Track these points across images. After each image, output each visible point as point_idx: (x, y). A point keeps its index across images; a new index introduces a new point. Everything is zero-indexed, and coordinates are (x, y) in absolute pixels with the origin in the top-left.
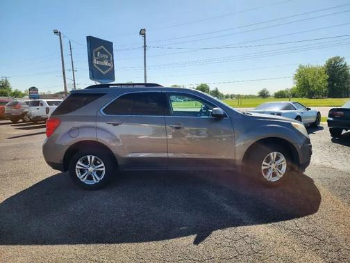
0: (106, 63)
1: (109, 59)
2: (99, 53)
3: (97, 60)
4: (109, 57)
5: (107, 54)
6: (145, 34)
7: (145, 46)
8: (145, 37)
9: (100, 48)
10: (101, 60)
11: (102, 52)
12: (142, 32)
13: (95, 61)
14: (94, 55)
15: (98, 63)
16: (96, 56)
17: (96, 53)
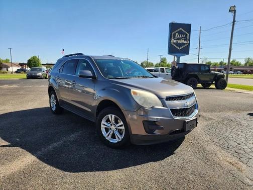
0: (182, 41)
1: (186, 37)
2: (177, 34)
3: (175, 39)
4: (186, 35)
5: (184, 33)
6: (235, 11)
7: (234, 21)
8: (235, 13)
9: (179, 30)
10: (178, 39)
11: (180, 33)
12: (232, 9)
13: (172, 41)
14: (172, 35)
15: (175, 42)
16: (174, 36)
17: (175, 35)
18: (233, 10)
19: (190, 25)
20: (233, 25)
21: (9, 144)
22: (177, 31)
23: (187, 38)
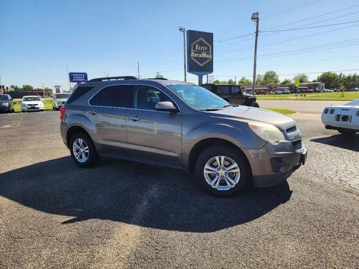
0: (204, 55)
1: (208, 50)
2: (197, 45)
3: (195, 53)
4: (208, 48)
6: (258, 18)
7: (257, 32)
8: (257, 22)
9: (199, 40)
10: (199, 52)
11: (201, 44)
12: (255, 16)
13: (192, 54)
14: (192, 47)
15: (196, 56)
16: (194, 49)
17: (195, 46)
18: (255, 18)
19: (212, 34)
20: (257, 36)
21: (72, 218)
22: (197, 41)
23: (210, 50)
